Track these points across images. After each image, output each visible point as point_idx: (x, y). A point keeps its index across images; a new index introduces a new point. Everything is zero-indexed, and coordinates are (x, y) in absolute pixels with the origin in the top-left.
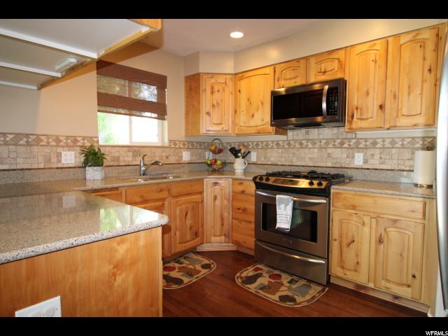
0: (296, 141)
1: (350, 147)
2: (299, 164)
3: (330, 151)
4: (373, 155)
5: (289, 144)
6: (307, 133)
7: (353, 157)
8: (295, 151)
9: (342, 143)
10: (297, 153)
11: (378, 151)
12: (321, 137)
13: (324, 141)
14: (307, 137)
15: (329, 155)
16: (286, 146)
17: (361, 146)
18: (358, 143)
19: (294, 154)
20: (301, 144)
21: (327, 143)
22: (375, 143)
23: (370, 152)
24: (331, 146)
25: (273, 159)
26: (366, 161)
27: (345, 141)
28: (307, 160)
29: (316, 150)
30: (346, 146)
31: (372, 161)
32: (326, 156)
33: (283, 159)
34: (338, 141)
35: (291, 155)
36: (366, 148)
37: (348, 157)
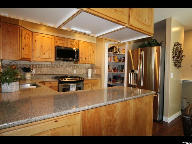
0: (55, 65)
1: (72, 68)
2: (56, 74)
3: (67, 69)
4: (78, 70)
5: (52, 66)
6: (59, 63)
7: (73, 71)
8: (55, 69)
9: (70, 67)
10: (56, 70)
11: (79, 69)
12: (64, 64)
13: (65, 66)
14: (59, 64)
15: (67, 70)
16: (51, 67)
17: (75, 68)
18: (74, 67)
19: (54, 70)
20: (57, 66)
21: (66, 66)
22: (78, 67)
23: (77, 69)
24: (67, 67)
25: (45, 72)
26: (76, 72)
27: (71, 66)
28: (60, 72)
29: (63, 69)
30: (71, 67)
31: (78, 72)
32: (66, 70)
33: (50, 72)
34: (69, 66)
35: (53, 70)
36: (76, 68)
37: (72, 71)
